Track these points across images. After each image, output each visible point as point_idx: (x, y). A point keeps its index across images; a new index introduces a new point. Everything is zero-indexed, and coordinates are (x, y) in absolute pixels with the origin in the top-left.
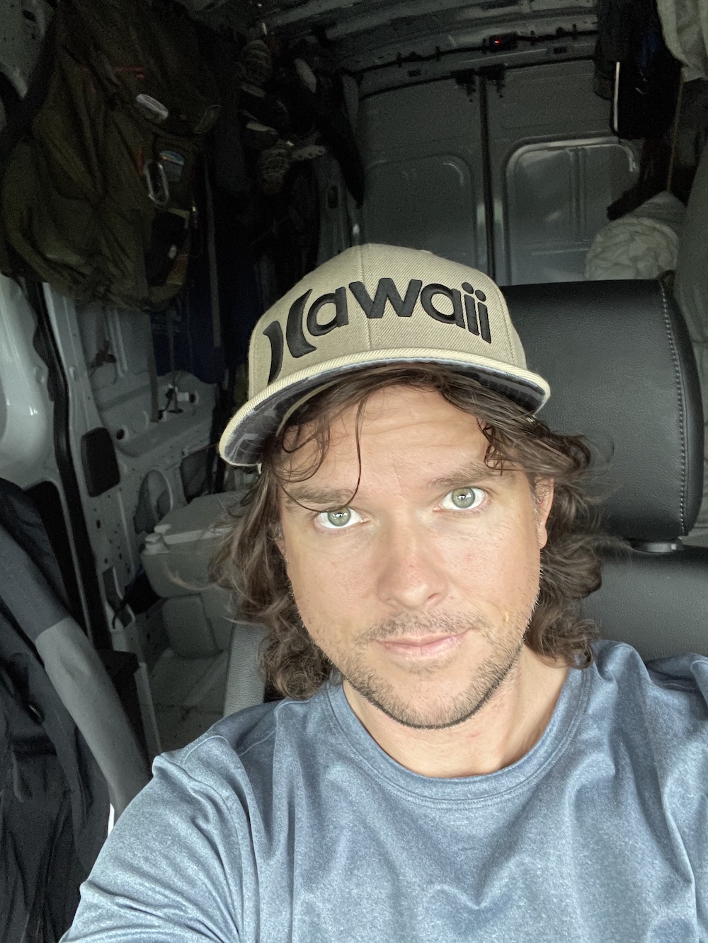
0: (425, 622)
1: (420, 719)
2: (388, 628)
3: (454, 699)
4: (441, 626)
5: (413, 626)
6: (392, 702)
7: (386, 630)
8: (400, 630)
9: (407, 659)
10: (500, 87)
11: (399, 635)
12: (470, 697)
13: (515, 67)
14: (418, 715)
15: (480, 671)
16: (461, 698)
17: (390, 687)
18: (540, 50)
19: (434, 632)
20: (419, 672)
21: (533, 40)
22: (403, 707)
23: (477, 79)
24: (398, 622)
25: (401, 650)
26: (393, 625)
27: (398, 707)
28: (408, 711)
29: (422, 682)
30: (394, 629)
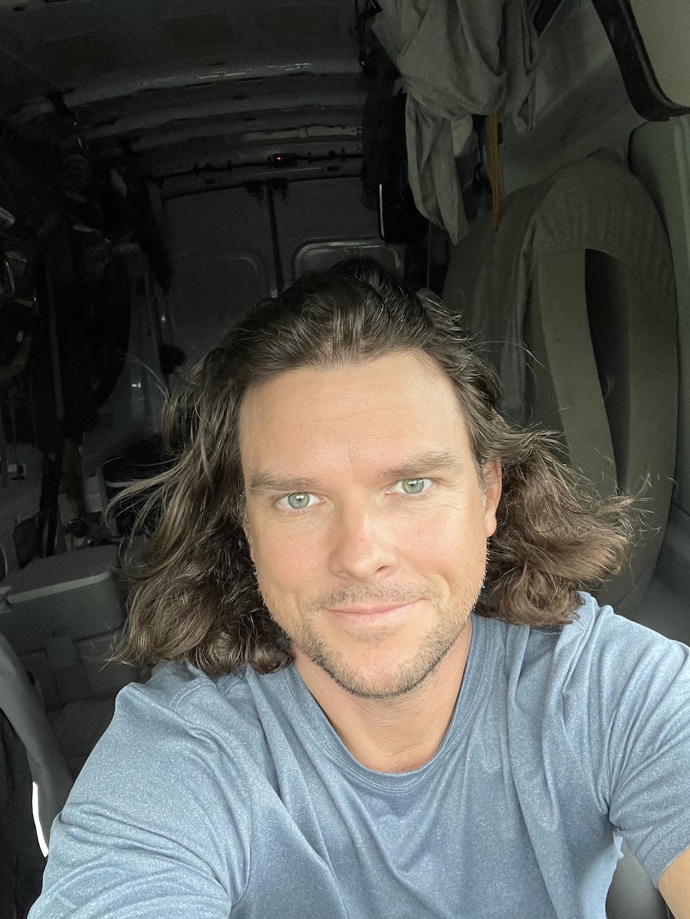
0: (376, 592)
1: (368, 686)
2: (338, 598)
3: (401, 666)
4: (392, 596)
5: (364, 596)
6: (342, 669)
7: (335, 599)
8: (349, 600)
9: (357, 626)
10: (284, 196)
11: (348, 604)
12: (416, 665)
13: (296, 180)
14: (365, 682)
15: (428, 640)
16: (407, 665)
17: (339, 654)
18: (315, 168)
19: (386, 601)
20: (368, 641)
21: (311, 160)
22: (352, 674)
23: (265, 188)
24: (348, 593)
25: (351, 617)
26: (343, 596)
27: (347, 674)
28: (357, 678)
29: (371, 651)
30: (343, 599)
